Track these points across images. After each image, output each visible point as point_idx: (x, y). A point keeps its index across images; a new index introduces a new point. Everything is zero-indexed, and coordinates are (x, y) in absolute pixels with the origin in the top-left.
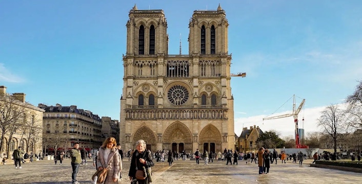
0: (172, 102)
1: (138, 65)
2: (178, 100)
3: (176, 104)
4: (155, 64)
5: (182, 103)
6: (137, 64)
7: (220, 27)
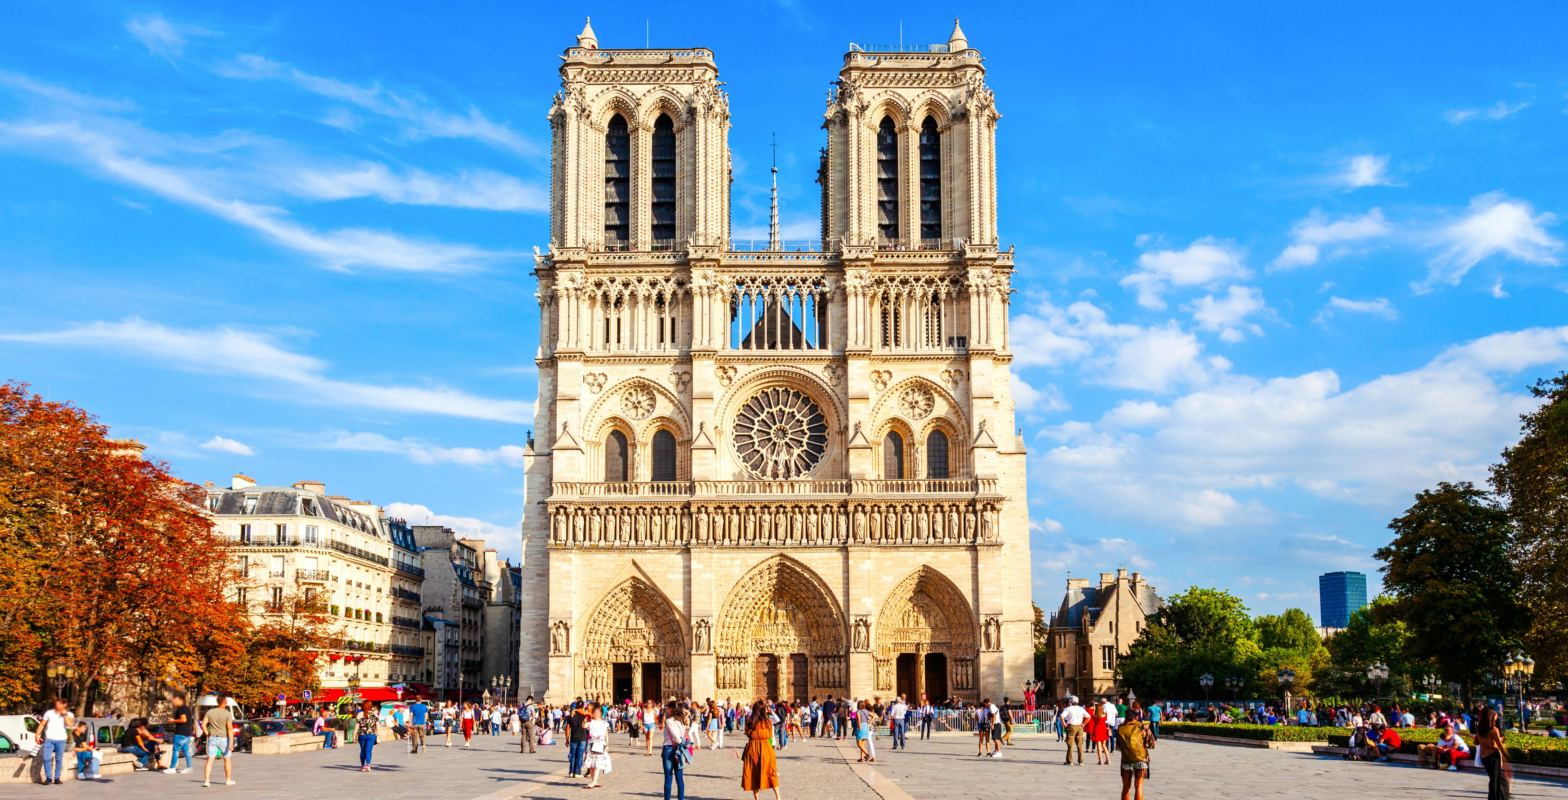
0: (755, 467)
1: (605, 296)
2: (783, 457)
3: (775, 475)
4: (680, 292)
5: (799, 472)
6: (599, 293)
7: (958, 127)
